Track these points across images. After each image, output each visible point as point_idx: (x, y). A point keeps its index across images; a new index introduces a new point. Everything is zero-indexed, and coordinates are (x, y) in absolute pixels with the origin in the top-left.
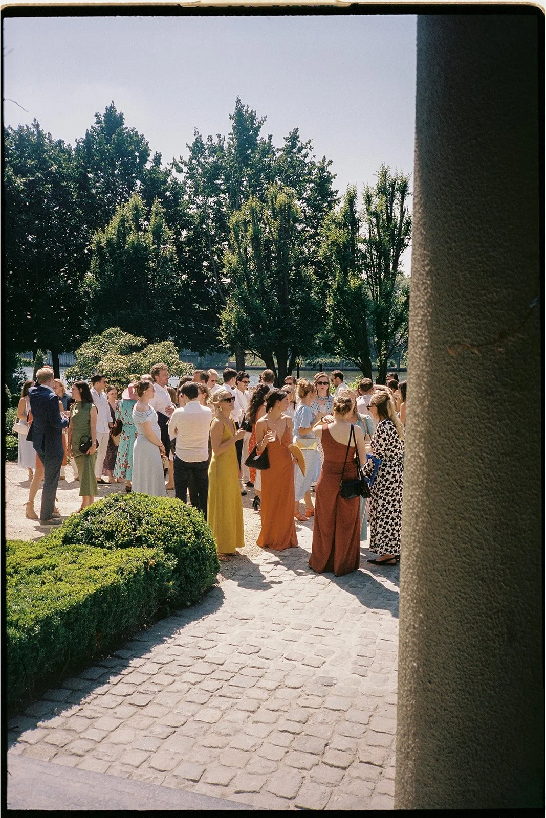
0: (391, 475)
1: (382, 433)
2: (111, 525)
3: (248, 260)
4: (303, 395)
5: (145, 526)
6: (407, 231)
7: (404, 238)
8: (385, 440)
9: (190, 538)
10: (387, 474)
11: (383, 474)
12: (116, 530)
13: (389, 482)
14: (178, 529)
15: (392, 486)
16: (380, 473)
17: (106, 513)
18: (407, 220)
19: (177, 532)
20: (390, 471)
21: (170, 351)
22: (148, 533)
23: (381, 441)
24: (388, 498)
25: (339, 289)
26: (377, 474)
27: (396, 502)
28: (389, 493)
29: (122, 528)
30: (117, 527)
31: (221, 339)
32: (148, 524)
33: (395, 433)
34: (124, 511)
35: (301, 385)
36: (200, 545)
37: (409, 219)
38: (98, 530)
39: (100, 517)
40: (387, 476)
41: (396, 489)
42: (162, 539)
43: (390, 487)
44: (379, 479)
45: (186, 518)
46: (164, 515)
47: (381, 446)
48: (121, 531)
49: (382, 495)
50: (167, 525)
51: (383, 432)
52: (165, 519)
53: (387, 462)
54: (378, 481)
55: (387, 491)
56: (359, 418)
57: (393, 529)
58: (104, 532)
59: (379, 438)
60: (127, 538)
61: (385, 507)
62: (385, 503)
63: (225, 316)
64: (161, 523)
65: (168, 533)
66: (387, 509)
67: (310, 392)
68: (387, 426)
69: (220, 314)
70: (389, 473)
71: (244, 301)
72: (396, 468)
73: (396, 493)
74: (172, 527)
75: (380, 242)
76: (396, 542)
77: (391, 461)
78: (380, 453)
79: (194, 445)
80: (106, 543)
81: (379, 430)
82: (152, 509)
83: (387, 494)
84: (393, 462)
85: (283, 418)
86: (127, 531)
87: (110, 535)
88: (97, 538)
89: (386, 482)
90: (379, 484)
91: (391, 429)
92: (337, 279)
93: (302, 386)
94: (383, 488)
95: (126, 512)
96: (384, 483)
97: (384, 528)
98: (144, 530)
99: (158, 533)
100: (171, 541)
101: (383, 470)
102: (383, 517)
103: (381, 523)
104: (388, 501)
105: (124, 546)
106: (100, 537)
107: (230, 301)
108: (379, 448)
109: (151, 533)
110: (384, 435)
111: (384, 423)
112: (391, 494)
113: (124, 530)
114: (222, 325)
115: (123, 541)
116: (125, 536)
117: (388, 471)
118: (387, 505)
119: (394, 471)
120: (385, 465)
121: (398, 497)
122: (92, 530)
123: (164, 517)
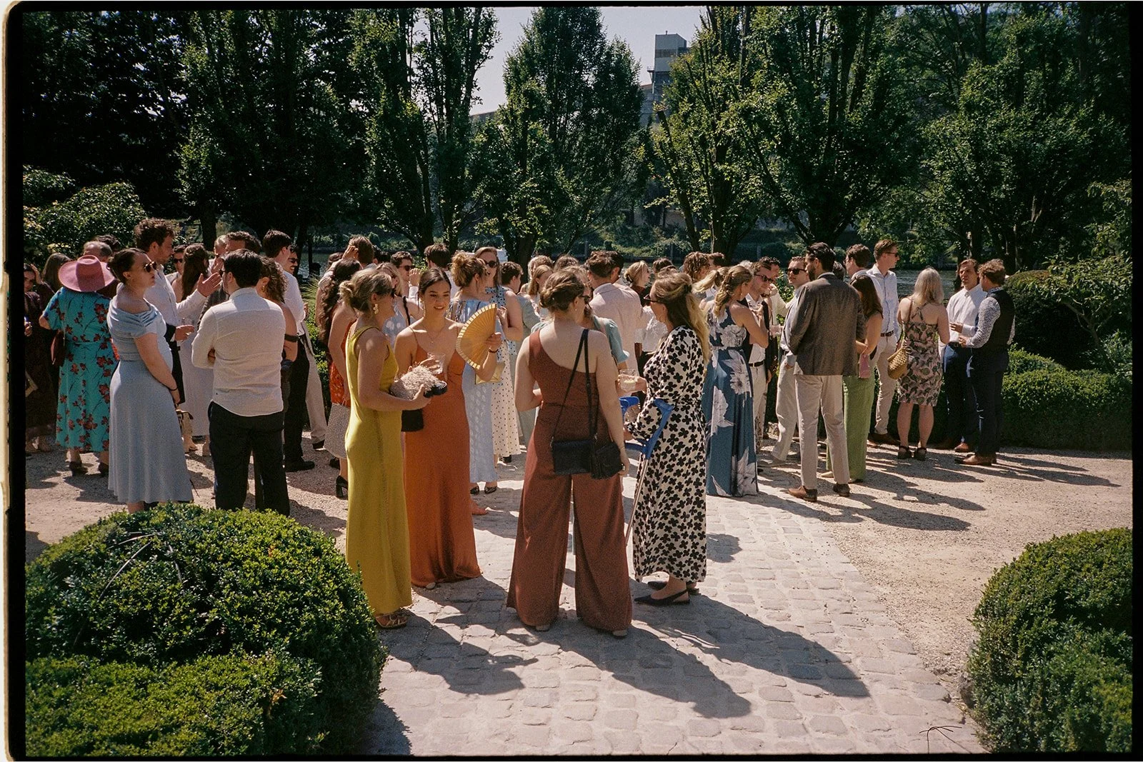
0: (689, 437)
1: (680, 354)
2: (136, 597)
3: (224, 61)
4: (463, 281)
5: (229, 595)
6: (485, 35)
7: (481, 45)
8: (685, 366)
9: (333, 611)
10: (680, 434)
11: (673, 436)
12: (155, 610)
13: (683, 450)
14: (308, 593)
15: (688, 457)
16: (667, 434)
17: (115, 566)
18: (486, 18)
19: (305, 599)
20: (687, 429)
21: (129, 201)
22: (242, 612)
23: (678, 368)
24: (681, 479)
25: (385, 116)
26: (661, 436)
27: (691, 486)
28: (682, 470)
29: (172, 606)
30: (155, 602)
31: (181, 192)
32: (235, 588)
33: (699, 353)
34: (162, 557)
35: (459, 262)
36: (354, 620)
37: (490, 16)
38: (103, 615)
39: (101, 578)
40: (681, 439)
41: (694, 462)
42: (277, 626)
43: (685, 459)
44: (664, 446)
45: (315, 560)
46: (270, 560)
47: (679, 378)
48: (169, 612)
49: (668, 474)
50: (282, 586)
51: (682, 350)
52: (275, 571)
53: (680, 412)
54: (663, 450)
55: (679, 467)
56: (596, 326)
57: (685, 535)
58: (119, 616)
59: (673, 363)
60: (189, 632)
61: (672, 495)
62: (674, 487)
63: (187, 152)
64: (267, 584)
65: (287, 607)
66: (675, 498)
67: (477, 275)
68: (688, 340)
69: (180, 151)
70: (684, 433)
71: (219, 130)
72: (696, 423)
73: (693, 470)
74: (295, 588)
75: (449, 48)
76: (687, 558)
77: (686, 409)
78: (676, 392)
79: (257, 379)
80: (131, 648)
81: (674, 346)
82: (239, 550)
83: (678, 473)
84: (690, 411)
85: (450, 328)
86: (186, 611)
87: (139, 627)
88: (104, 634)
89: (678, 451)
90: (665, 455)
91: (694, 346)
92: (382, 100)
93: (462, 265)
94: (671, 463)
95: (168, 559)
96: (674, 452)
97: (668, 529)
98: (230, 606)
99: (266, 610)
100: (298, 625)
101: (673, 428)
102: (667, 511)
103: (663, 521)
104: (680, 483)
105: (185, 653)
106: (111, 632)
107: (196, 128)
108: (675, 382)
109: (247, 610)
110: (683, 358)
111: (683, 334)
112: (685, 472)
113: (177, 610)
114: (182, 168)
115: (178, 638)
116: (184, 627)
117: (682, 429)
118: (676, 492)
119: (693, 428)
120: (677, 418)
121: (697, 475)
122: (86, 614)
123: (271, 567)
